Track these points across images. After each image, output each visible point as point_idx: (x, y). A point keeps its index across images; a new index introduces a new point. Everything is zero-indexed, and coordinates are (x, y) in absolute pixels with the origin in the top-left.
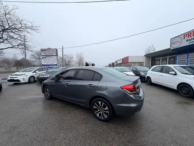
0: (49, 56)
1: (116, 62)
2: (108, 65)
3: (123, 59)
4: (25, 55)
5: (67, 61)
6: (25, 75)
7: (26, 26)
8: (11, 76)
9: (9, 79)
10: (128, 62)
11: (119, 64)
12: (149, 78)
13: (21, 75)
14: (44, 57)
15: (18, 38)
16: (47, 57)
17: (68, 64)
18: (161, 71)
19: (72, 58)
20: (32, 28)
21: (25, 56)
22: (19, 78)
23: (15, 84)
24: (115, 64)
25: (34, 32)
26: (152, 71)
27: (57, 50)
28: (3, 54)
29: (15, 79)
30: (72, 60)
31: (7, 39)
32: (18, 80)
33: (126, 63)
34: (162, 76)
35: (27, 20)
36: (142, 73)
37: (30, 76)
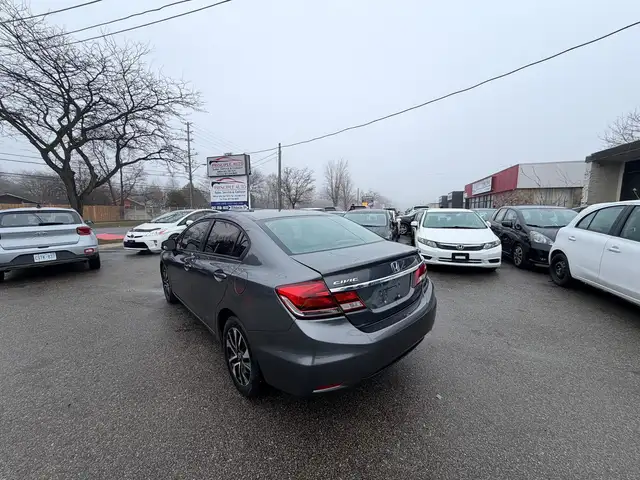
0: (228, 177)
1: (469, 188)
2: (437, 200)
3: (494, 178)
4: (191, 176)
5: (293, 192)
6: (158, 231)
7: (170, 96)
8: (130, 234)
9: (126, 239)
10: (513, 190)
11: (479, 196)
12: (559, 255)
13: (150, 231)
14: (214, 180)
15: (156, 132)
16: (224, 181)
17: (296, 201)
18: (618, 230)
19: (308, 180)
20: (182, 100)
21: (191, 179)
22: (146, 238)
23: (142, 254)
24: (465, 195)
25: (189, 110)
26: (577, 226)
27: (247, 157)
28: (143, 177)
29: (137, 240)
30: (309, 186)
31: (133, 138)
32: (143, 245)
33: (507, 194)
34: (615, 250)
35: (169, 81)
36: (539, 235)
37: (169, 235)
